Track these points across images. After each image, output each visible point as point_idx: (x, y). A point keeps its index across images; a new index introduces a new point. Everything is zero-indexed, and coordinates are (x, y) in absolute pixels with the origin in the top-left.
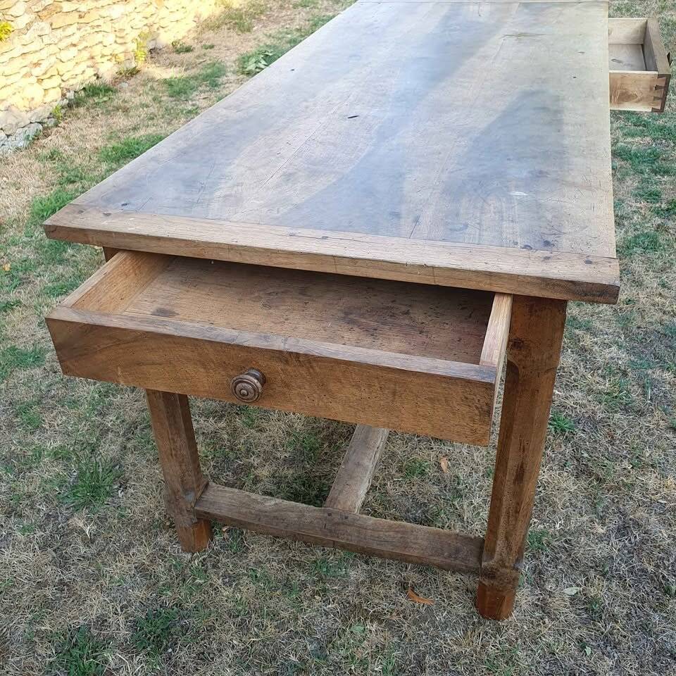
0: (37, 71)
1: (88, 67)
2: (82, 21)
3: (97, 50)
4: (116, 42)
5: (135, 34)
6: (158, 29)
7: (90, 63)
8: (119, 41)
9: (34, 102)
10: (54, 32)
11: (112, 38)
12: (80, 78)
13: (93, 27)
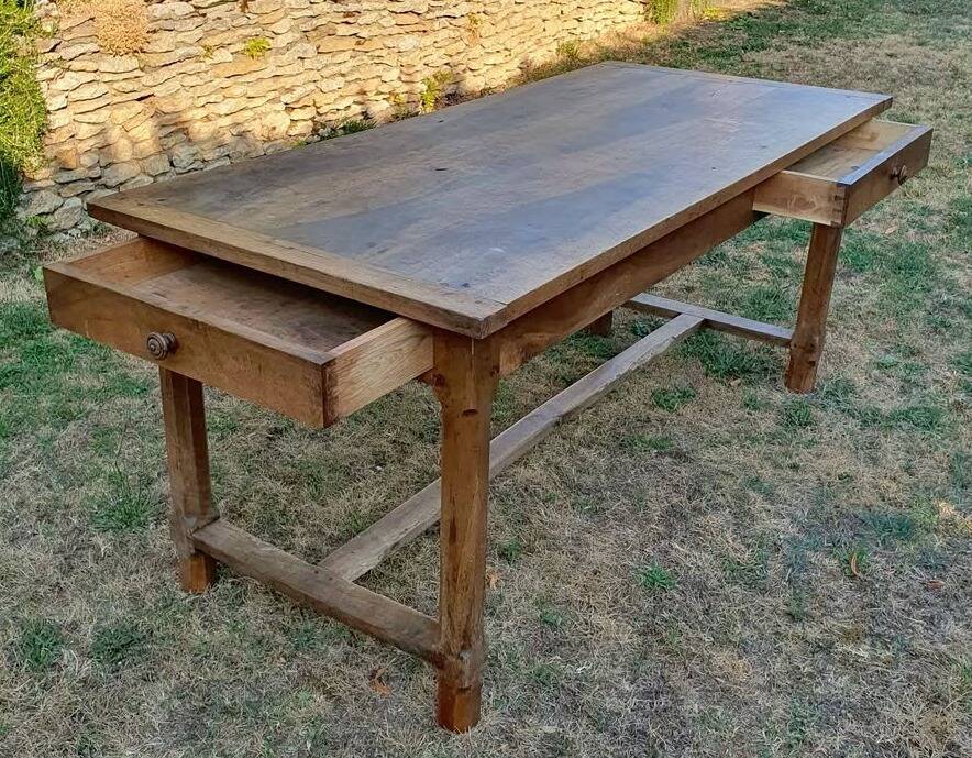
0: (287, 98)
1: (354, 102)
2: (358, 48)
3: (371, 86)
4: (400, 78)
5: (428, 73)
6: (464, 71)
7: (358, 98)
8: (404, 78)
9: (275, 132)
10: (320, 57)
11: (395, 73)
12: (342, 114)
13: (372, 57)
